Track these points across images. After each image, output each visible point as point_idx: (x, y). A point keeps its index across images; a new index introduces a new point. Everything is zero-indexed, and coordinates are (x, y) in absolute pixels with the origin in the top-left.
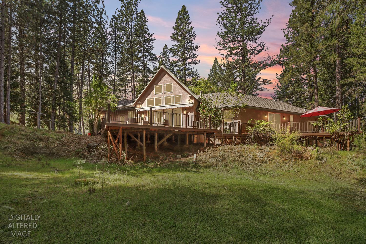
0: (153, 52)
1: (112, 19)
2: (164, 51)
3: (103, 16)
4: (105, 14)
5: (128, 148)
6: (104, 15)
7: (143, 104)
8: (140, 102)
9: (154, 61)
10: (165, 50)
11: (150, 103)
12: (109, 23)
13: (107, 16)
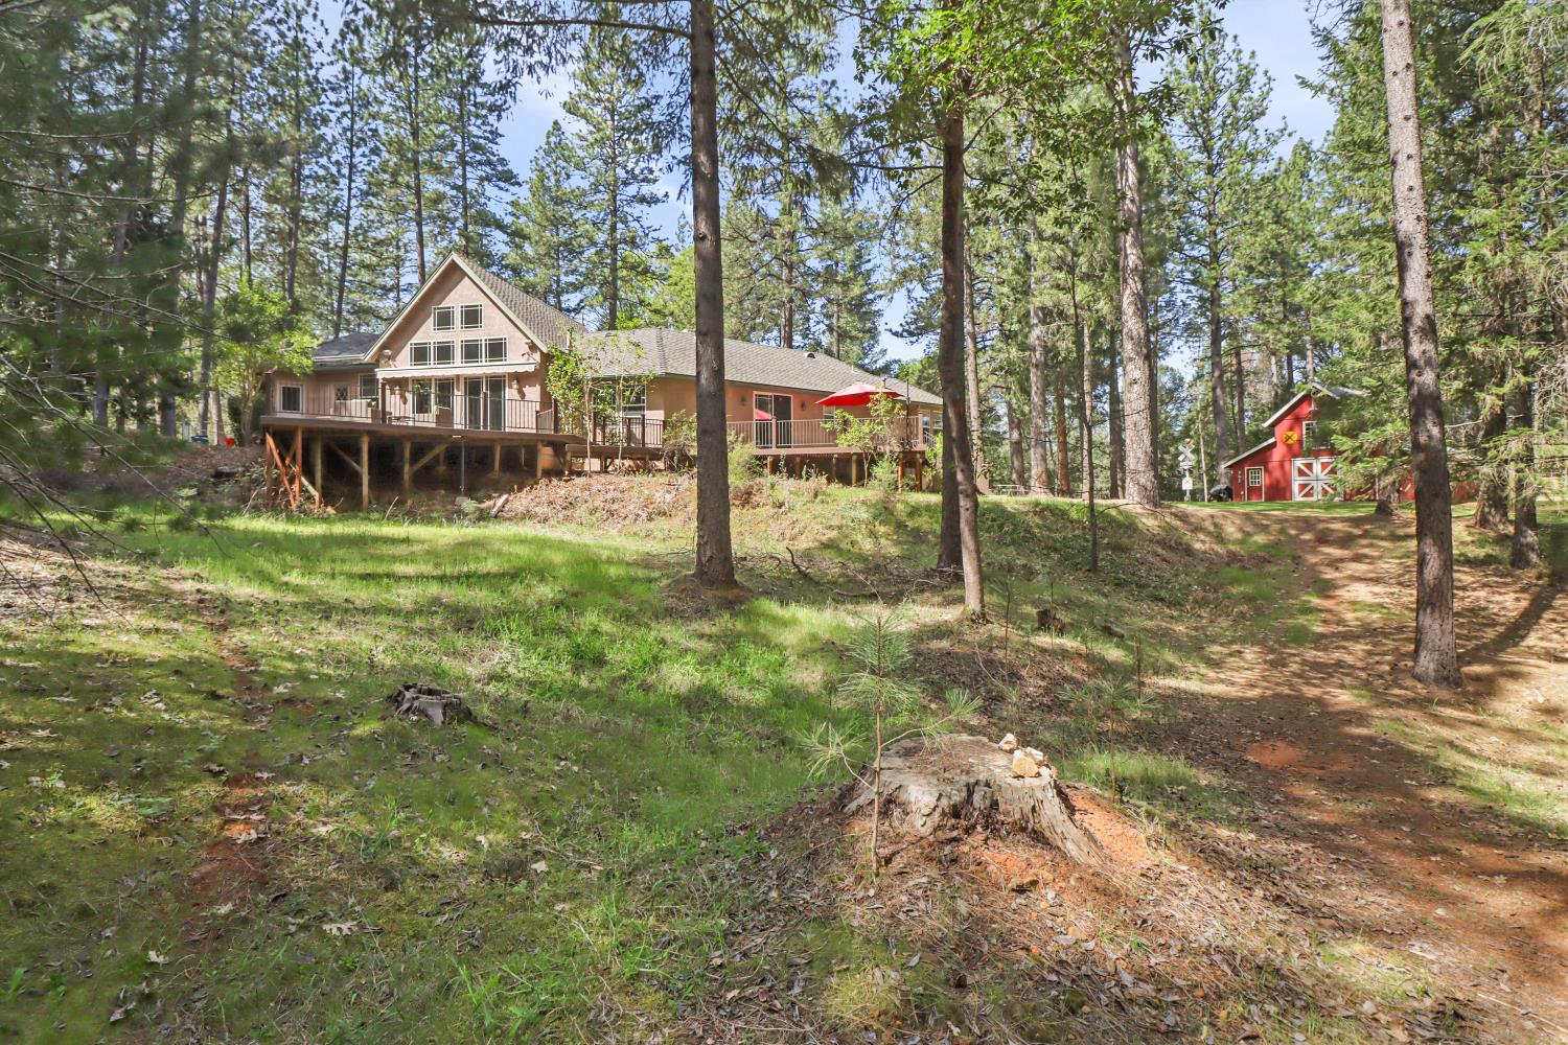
0: (503, 149)
1: (343, 35)
2: (548, 143)
3: (307, 21)
4: (315, 16)
5: (324, 478)
6: (310, 18)
7: (399, 358)
8: (388, 352)
9: (502, 184)
10: (553, 139)
11: (420, 355)
12: (327, 47)
13: (322, 23)
